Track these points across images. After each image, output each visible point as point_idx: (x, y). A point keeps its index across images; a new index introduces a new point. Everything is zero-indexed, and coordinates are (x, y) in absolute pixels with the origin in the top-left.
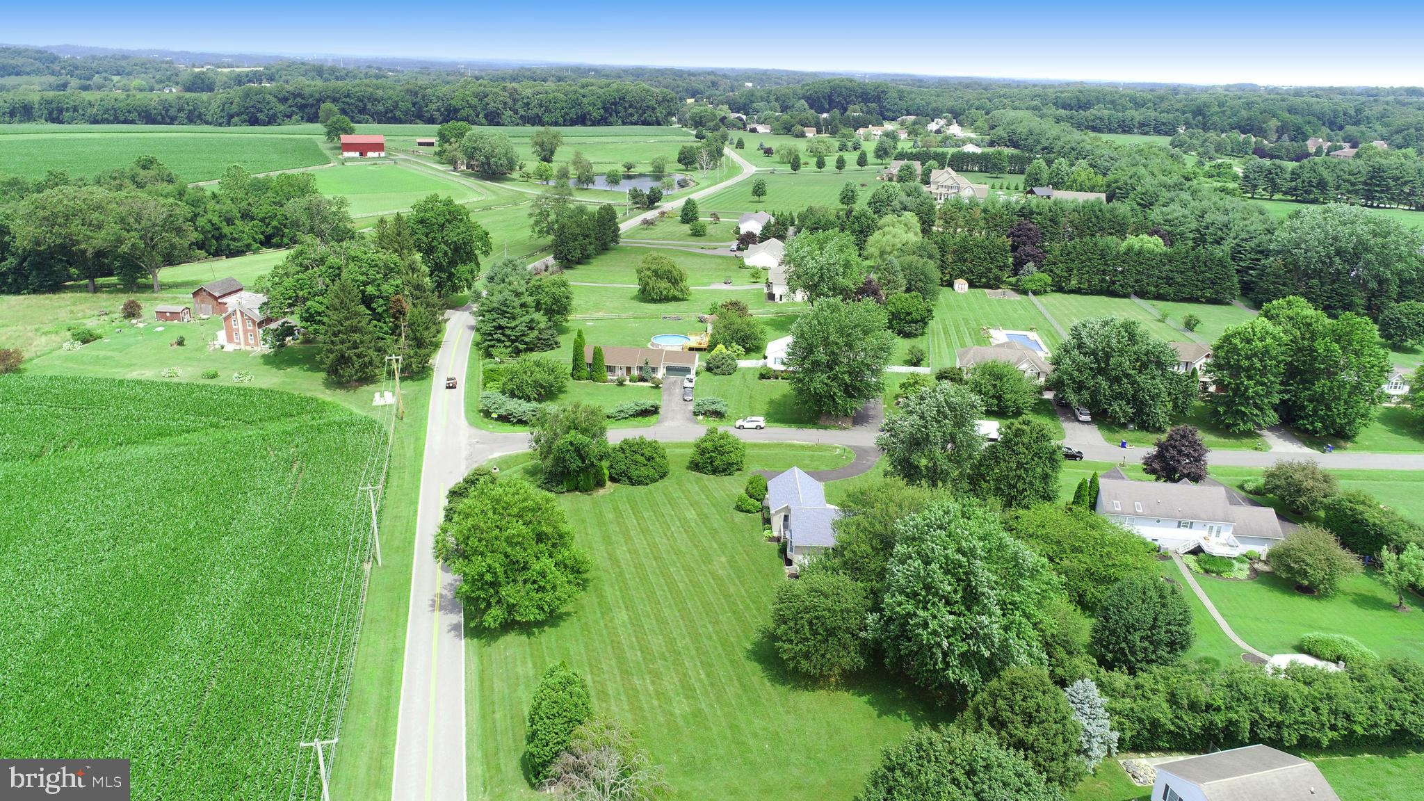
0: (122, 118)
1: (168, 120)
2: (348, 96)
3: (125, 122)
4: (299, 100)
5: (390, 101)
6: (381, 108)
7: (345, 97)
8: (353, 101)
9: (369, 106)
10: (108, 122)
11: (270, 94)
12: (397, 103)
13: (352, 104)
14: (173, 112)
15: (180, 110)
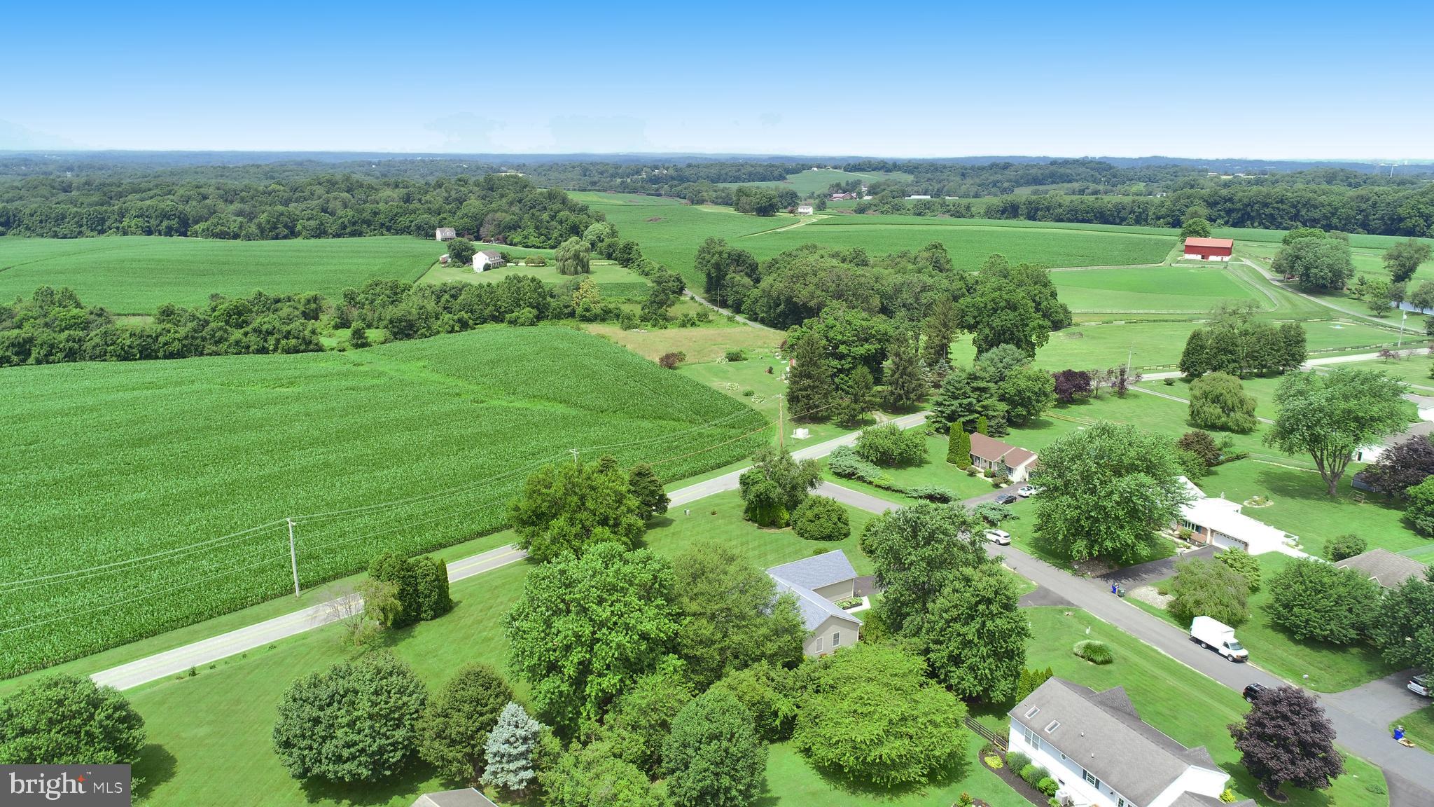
0: (1080, 218)
1: (1118, 221)
2: (1282, 202)
3: (1083, 221)
4: (1229, 204)
5: (1329, 208)
6: (1316, 214)
7: (1277, 203)
8: (1285, 207)
9: (1303, 213)
10: (1070, 221)
11: (1200, 199)
12: (1336, 209)
13: (1284, 210)
14: (1123, 214)
15: (1132, 212)
